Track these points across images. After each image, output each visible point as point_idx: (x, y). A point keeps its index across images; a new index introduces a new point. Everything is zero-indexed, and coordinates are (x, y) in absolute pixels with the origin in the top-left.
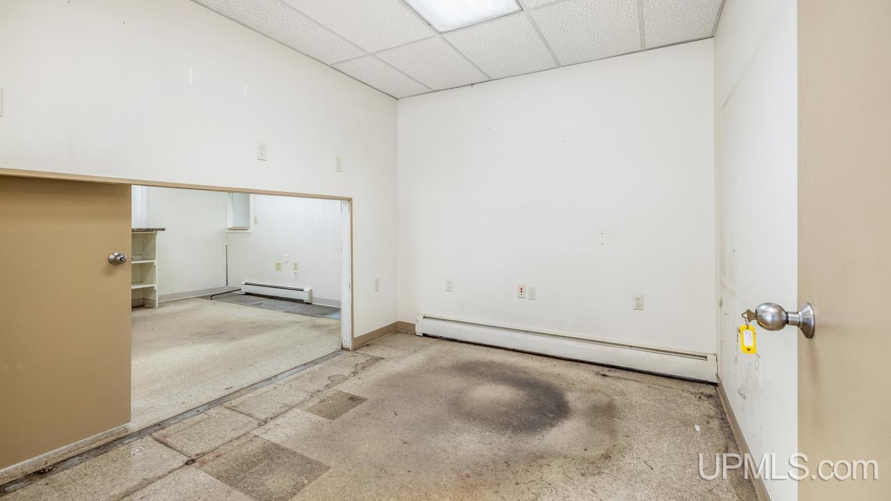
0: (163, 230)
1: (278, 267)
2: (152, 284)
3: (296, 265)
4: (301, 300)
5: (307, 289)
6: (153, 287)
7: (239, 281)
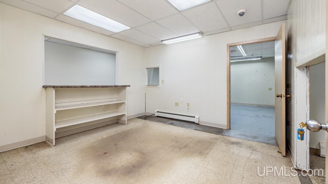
0: (129, 86)
1: (177, 104)
2: (123, 112)
3: (188, 105)
4: (193, 122)
5: (197, 117)
6: (125, 114)
7: (153, 110)
